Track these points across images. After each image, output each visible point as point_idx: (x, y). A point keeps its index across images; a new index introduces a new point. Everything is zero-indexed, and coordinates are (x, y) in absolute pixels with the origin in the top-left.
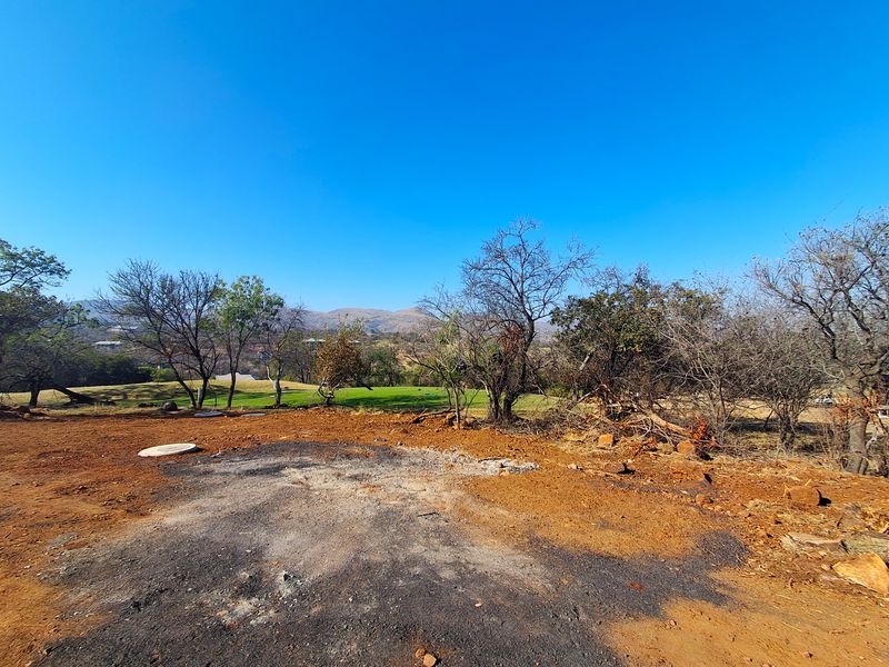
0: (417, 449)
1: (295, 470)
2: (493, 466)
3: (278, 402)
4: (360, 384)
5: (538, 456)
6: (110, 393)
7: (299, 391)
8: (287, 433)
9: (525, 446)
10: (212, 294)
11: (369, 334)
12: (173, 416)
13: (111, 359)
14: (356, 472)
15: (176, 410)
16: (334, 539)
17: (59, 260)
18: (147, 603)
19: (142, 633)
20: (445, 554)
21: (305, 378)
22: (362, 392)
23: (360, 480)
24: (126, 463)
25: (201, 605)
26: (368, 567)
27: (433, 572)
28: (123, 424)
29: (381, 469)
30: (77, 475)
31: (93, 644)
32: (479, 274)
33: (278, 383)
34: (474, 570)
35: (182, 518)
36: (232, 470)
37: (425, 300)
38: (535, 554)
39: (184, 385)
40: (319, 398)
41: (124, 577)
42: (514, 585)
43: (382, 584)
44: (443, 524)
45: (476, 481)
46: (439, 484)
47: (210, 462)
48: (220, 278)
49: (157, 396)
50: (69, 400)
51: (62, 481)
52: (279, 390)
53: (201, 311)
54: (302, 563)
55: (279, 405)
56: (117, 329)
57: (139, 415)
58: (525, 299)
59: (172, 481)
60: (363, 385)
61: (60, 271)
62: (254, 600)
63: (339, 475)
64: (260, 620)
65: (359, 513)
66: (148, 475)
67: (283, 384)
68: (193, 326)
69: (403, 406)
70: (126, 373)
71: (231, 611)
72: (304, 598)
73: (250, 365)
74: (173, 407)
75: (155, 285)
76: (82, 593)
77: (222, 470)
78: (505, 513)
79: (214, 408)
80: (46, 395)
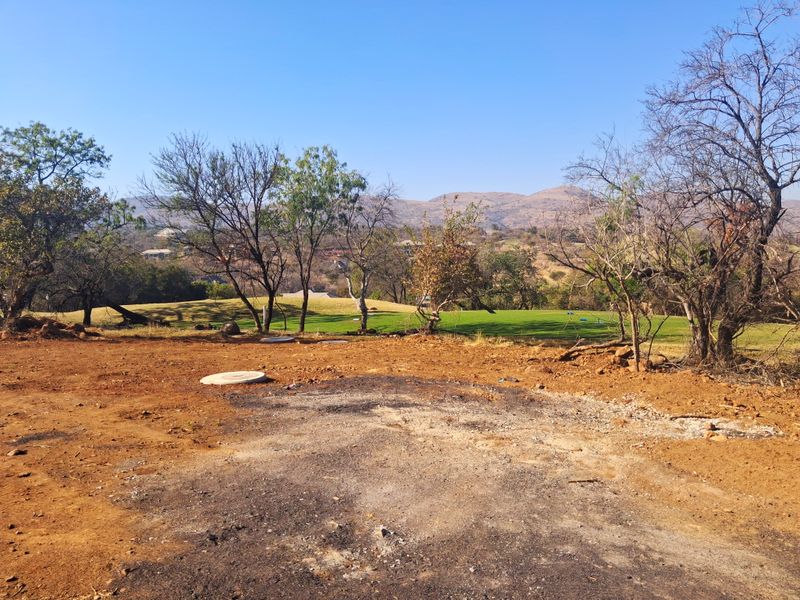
0: (566, 396)
1: (390, 409)
2: (695, 427)
3: (364, 327)
4: (477, 305)
5: (781, 418)
6: (163, 312)
7: (392, 313)
8: (377, 365)
9: (758, 402)
10: (273, 176)
11: (490, 232)
12: (236, 341)
13: (161, 271)
14: (475, 419)
15: (239, 333)
16: (447, 497)
17: (98, 143)
18: (224, 538)
19: (221, 567)
20: (613, 534)
21: (399, 296)
22: (481, 316)
23: (481, 430)
24: (188, 390)
25: (284, 548)
26: (495, 536)
27: (594, 553)
28: (180, 347)
29: (510, 416)
30: (139, 399)
31: (171, 571)
32: (677, 110)
33: (363, 302)
34: (661, 560)
35: (256, 454)
36: (310, 404)
37: (581, 165)
38: (770, 553)
39: (246, 302)
40: (418, 323)
41: (197, 509)
42: (729, 588)
43: (517, 559)
44: (608, 495)
45: (666, 445)
46: (605, 445)
47: (283, 394)
48: (281, 152)
49: (216, 317)
50: (121, 320)
51: (124, 405)
52: (364, 309)
53: (260, 200)
54: (404, 520)
55: (365, 331)
56: (165, 233)
57: (198, 338)
58: (764, 152)
59: (240, 412)
60: (482, 307)
61: (100, 158)
62: (346, 553)
63: (450, 420)
64: (355, 575)
65: (481, 470)
66: (212, 404)
67: (370, 303)
68: (252, 222)
69: (543, 337)
70: (178, 287)
71: (319, 560)
72: (409, 560)
73: (324, 279)
74: (235, 330)
75: (204, 166)
76: (156, 520)
77: (298, 404)
78: (717, 492)
79: (283, 332)
80: (99, 314)
